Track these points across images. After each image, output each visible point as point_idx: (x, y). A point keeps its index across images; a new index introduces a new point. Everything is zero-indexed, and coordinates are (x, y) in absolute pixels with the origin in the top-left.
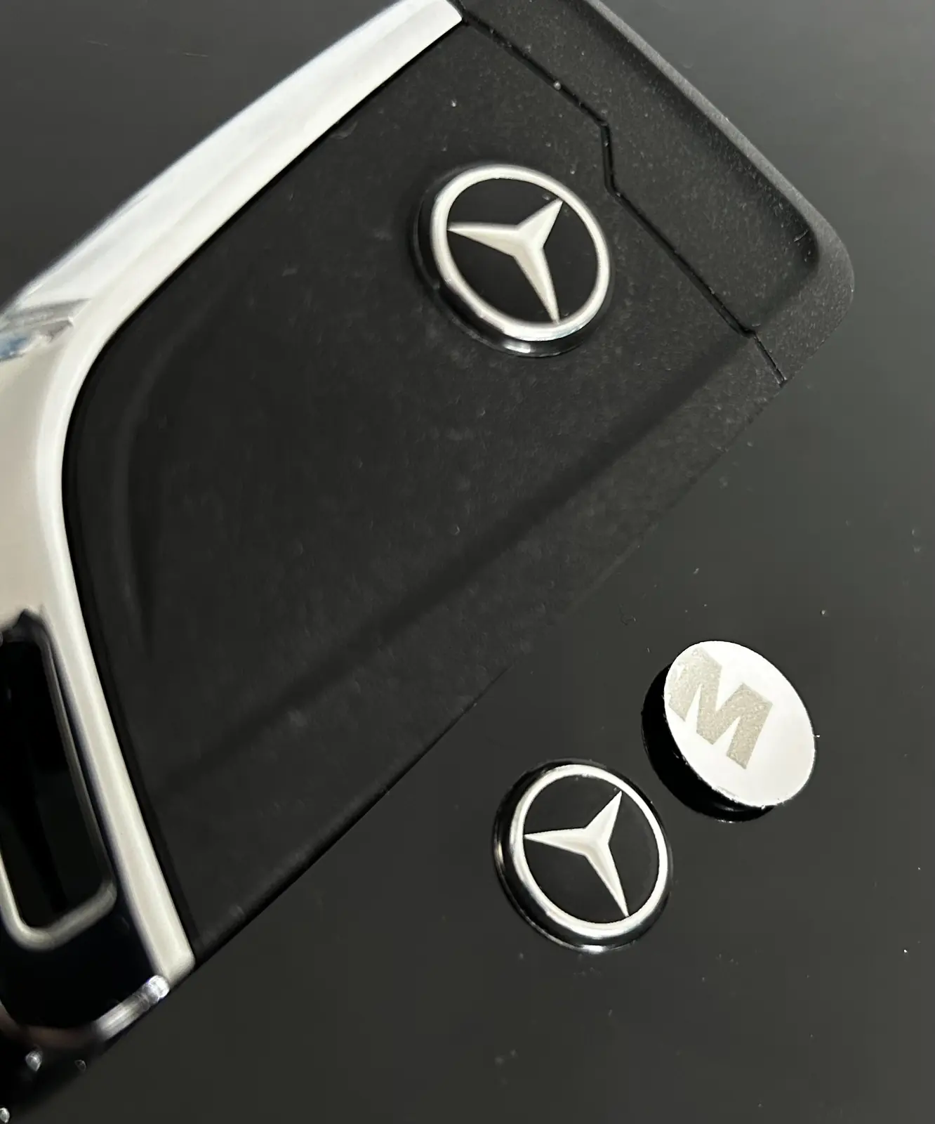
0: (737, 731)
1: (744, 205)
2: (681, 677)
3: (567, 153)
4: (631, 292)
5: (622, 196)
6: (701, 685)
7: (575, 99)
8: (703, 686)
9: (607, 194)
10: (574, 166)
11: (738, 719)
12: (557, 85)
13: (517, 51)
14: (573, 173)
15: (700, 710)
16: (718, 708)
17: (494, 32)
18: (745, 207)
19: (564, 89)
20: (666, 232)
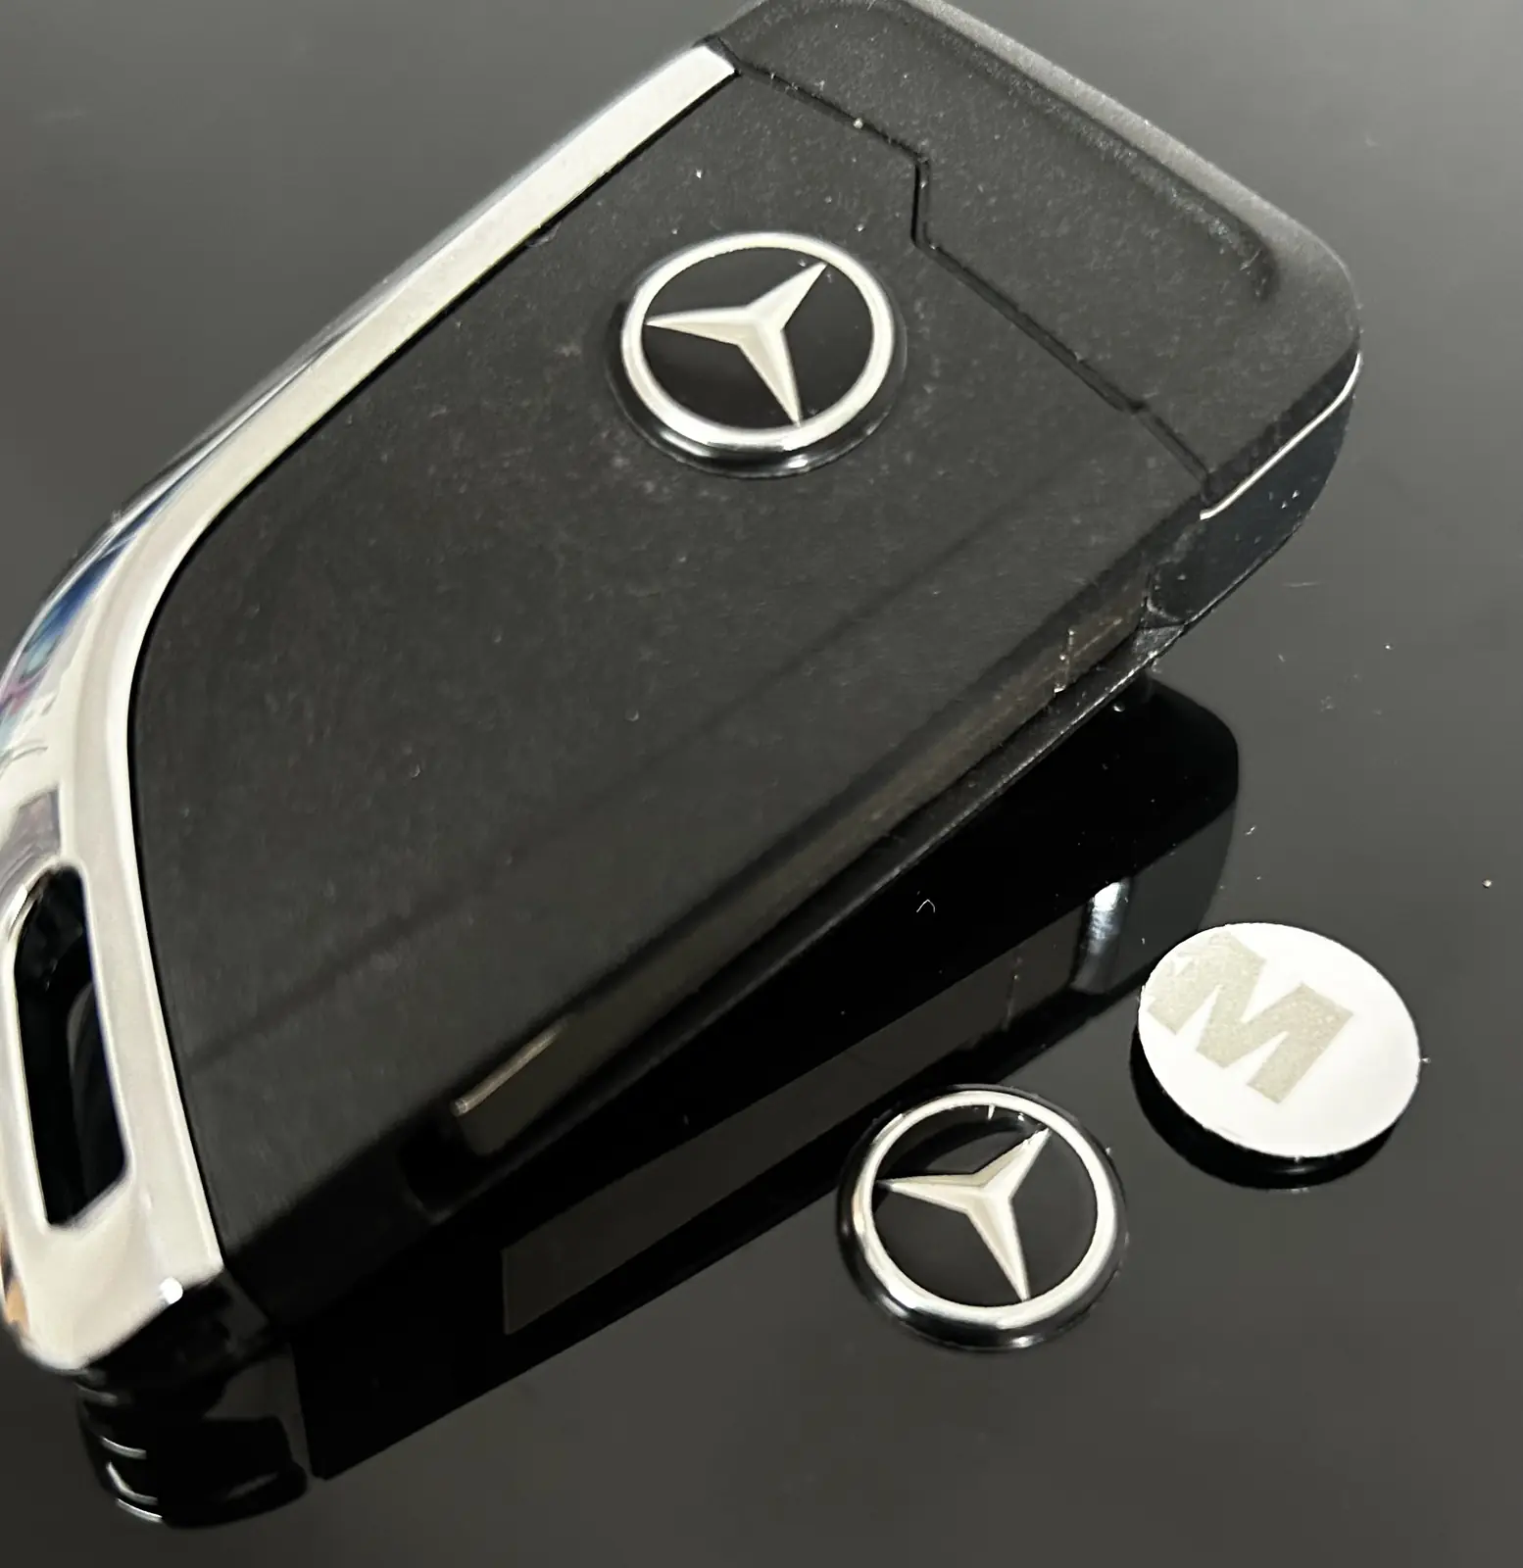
0: (1277, 1052)
1: (1154, 232)
2: (1183, 973)
3: (855, 204)
4: (937, 373)
5: (939, 249)
6: (1220, 986)
7: (883, 136)
8: (1224, 988)
9: (911, 248)
10: (864, 219)
11: (1283, 1035)
12: (858, 123)
13: (805, 94)
14: (860, 229)
15: (1211, 1021)
16: (1246, 1019)
17: (775, 77)
18: (1156, 235)
19: (867, 126)
20: (1004, 285)
